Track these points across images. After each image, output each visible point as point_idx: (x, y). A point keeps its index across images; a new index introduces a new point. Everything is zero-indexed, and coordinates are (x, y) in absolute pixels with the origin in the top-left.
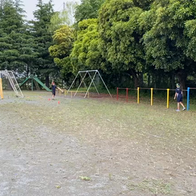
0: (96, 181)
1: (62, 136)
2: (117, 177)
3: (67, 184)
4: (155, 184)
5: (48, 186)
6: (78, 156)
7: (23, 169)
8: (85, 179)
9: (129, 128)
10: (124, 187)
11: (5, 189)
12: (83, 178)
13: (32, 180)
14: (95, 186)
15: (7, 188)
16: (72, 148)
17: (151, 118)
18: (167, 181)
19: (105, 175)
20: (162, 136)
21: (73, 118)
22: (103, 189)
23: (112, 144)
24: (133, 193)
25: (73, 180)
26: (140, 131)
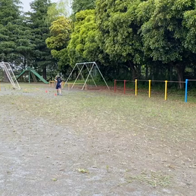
0: (93, 173)
1: (59, 128)
2: (115, 169)
3: (64, 177)
4: (154, 177)
5: (45, 179)
6: (75, 148)
7: (19, 161)
8: (82, 172)
9: (127, 120)
10: (122, 179)
12: (80, 170)
13: (28, 173)
14: (93, 178)
15: (3, 181)
16: (69, 140)
17: (149, 109)
18: (165, 173)
19: (102, 167)
20: (160, 128)
21: (71, 111)
22: (100, 181)
23: (109, 136)
24: (131, 186)
25: (69, 173)
26: (138, 123)
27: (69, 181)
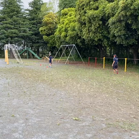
0: (83, 121)
1: (54, 90)
2: (97, 119)
3: (64, 122)
4: (124, 123)
5: (52, 124)
6: (68, 104)
7: (32, 112)
8: (76, 120)
9: (100, 85)
10: (103, 125)
11: (22, 125)
12: (74, 118)
13: (40, 119)
14: (84, 124)
15: (24, 125)
16: (63, 98)
17: (115, 78)
18: (132, 122)
19: (89, 117)
20: (124, 91)
21: (60, 78)
22: (89, 126)
23: (90, 96)
24: (110, 129)
25: (67, 120)
26: (108, 88)
27: (68, 125)
